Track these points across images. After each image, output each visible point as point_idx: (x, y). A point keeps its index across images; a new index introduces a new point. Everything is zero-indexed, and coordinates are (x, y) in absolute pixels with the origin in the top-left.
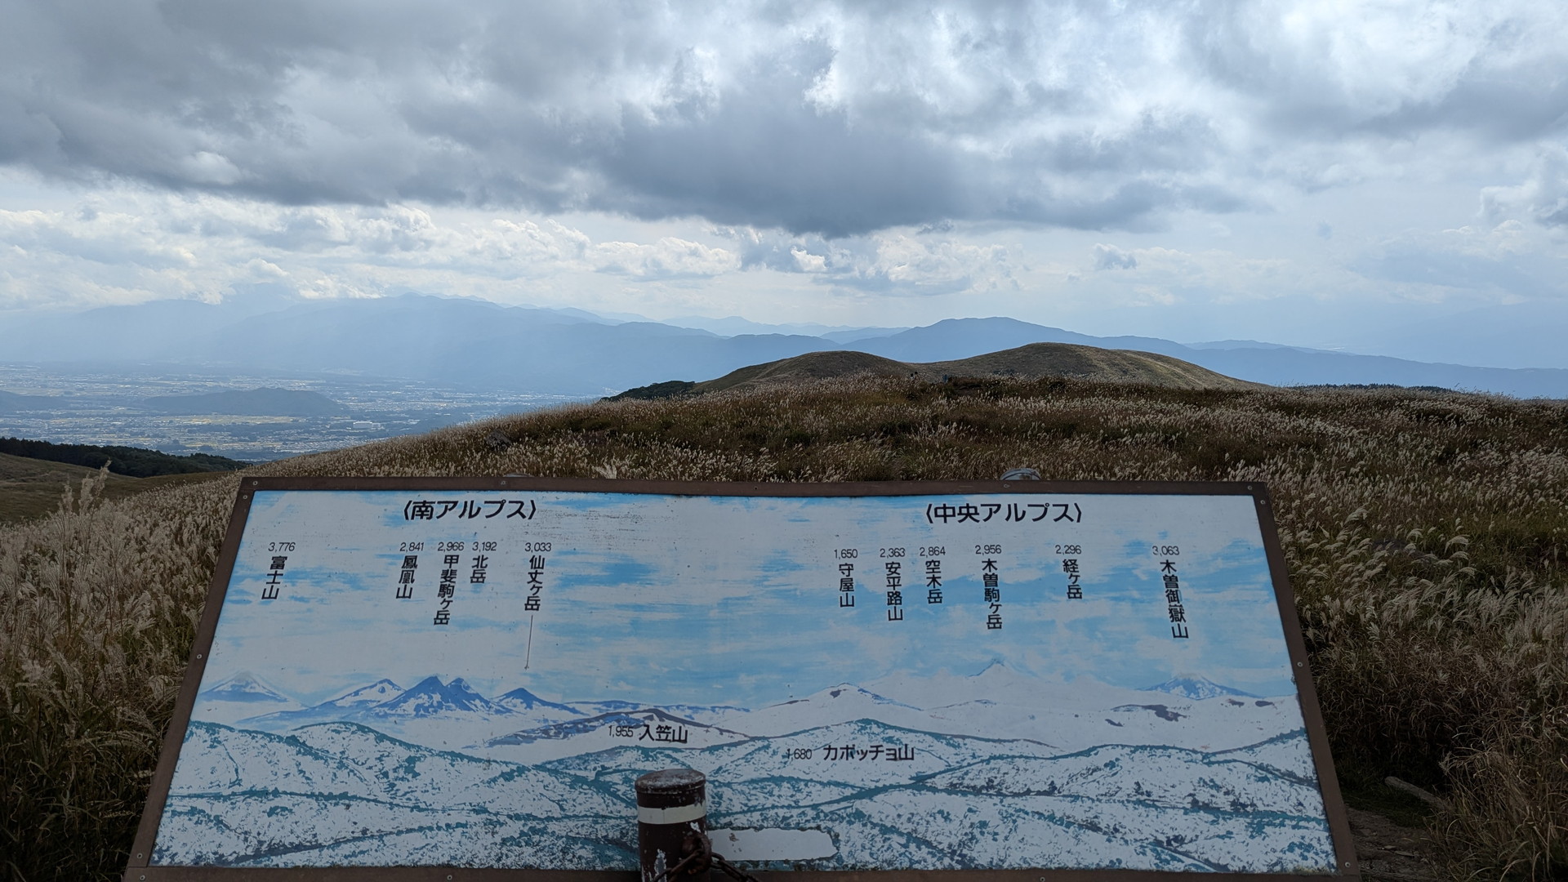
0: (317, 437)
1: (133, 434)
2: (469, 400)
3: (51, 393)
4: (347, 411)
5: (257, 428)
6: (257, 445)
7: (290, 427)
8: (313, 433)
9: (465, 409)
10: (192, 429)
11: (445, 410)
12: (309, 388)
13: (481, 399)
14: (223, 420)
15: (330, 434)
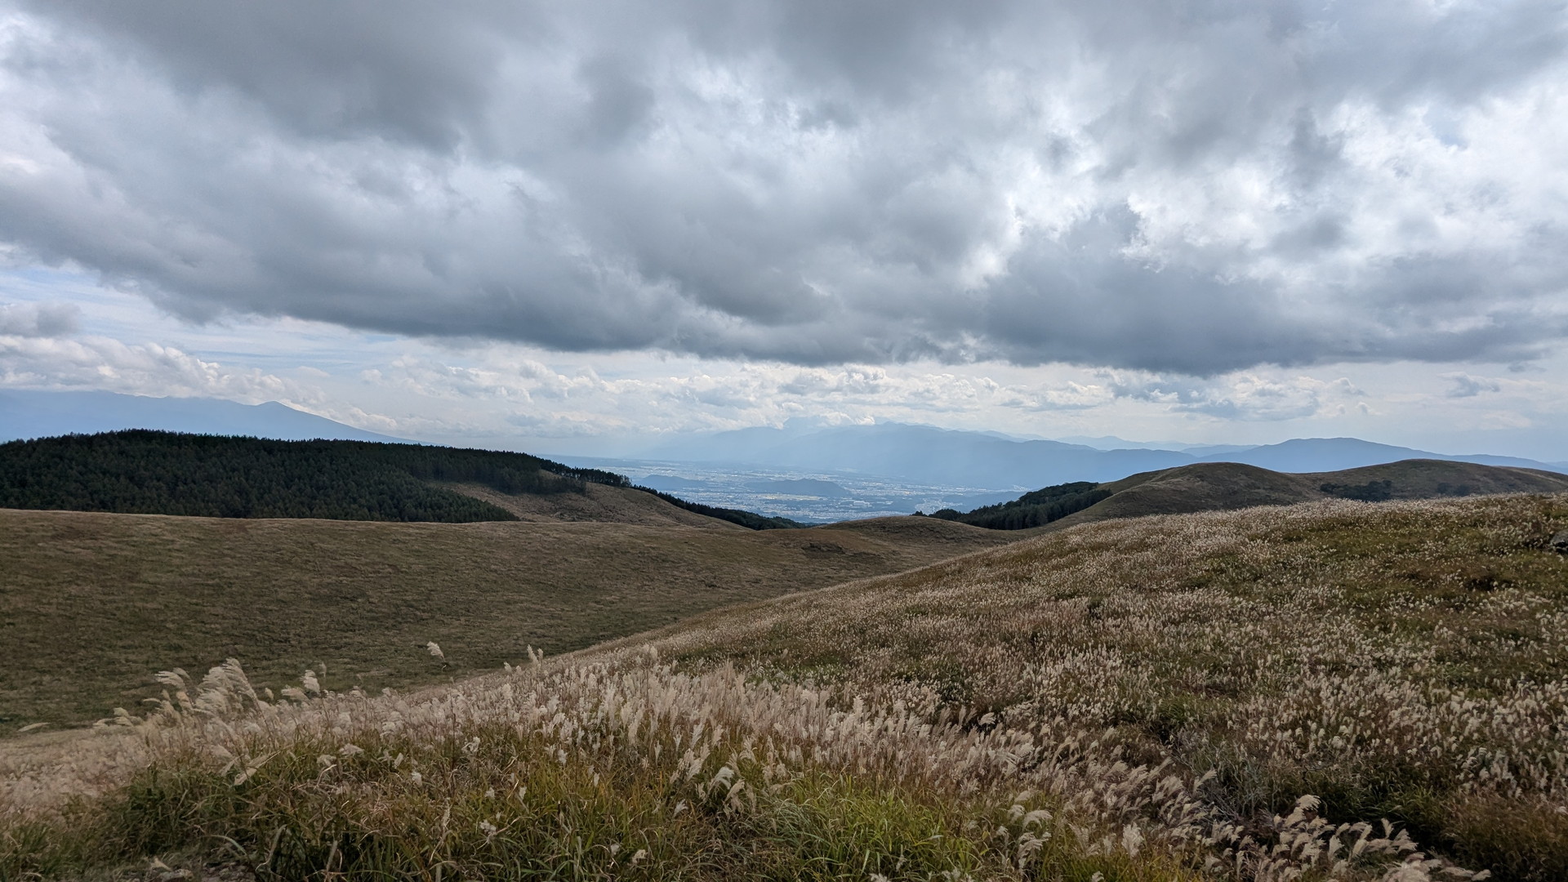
0: (833, 510)
1: (738, 503)
2: (923, 490)
3: (700, 478)
4: (850, 495)
5: (800, 502)
6: (800, 513)
7: (818, 503)
8: (831, 507)
9: (921, 496)
10: (767, 502)
11: (908, 496)
12: (829, 480)
13: (931, 490)
14: (783, 497)
15: (840, 508)
